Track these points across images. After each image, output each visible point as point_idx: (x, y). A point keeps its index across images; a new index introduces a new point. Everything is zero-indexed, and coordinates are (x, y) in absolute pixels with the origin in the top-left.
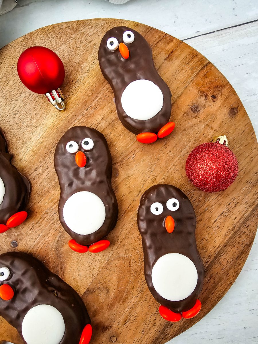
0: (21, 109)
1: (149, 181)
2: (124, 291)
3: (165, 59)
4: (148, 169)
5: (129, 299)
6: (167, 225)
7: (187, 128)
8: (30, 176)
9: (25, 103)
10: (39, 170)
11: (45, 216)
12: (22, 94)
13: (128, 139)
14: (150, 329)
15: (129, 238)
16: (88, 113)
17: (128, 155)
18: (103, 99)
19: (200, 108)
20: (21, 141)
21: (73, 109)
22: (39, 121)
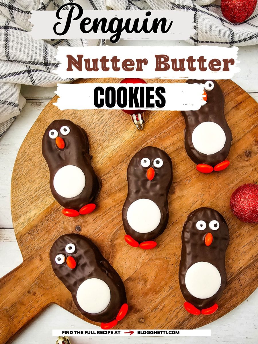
0: (106, 121)
1: (198, 203)
2: (158, 285)
3: (233, 108)
4: (199, 193)
5: (161, 293)
6: (207, 240)
7: (238, 168)
8: (102, 177)
9: (111, 116)
10: (111, 173)
11: (108, 212)
13: (188, 165)
14: (172, 319)
15: (171, 245)
16: (161, 137)
17: (185, 179)
18: (175, 128)
19: (252, 154)
20: (101, 147)
21: (148, 131)
22: (119, 134)
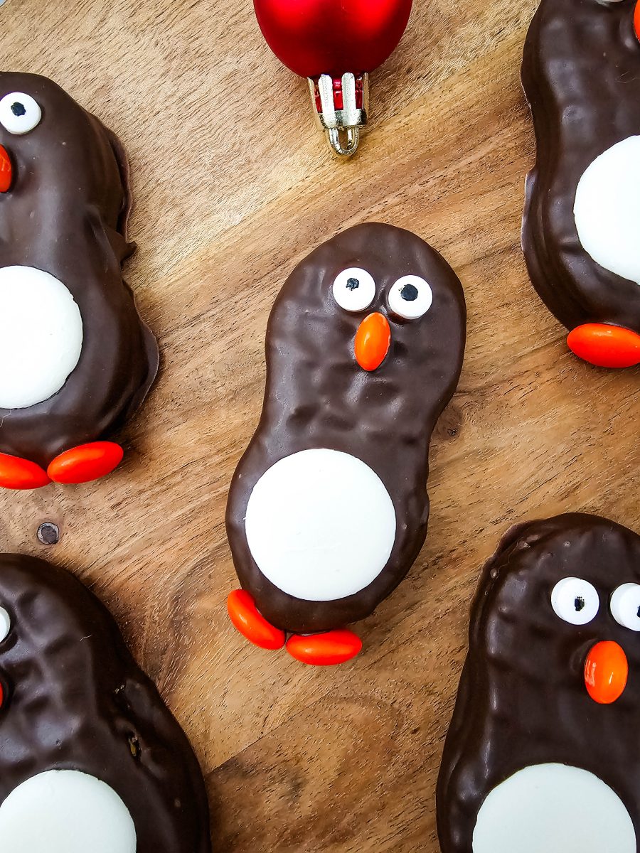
0: (208, 108)
1: (551, 489)
2: (349, 807)
4: (561, 448)
5: (357, 840)
8: (166, 335)
9: (229, 90)
10: (203, 325)
11: (173, 481)
12: (228, 59)
13: (528, 327)
15: (420, 649)
16: (426, 195)
17: (510, 380)
18: (491, 164)
20: (177, 211)
21: (378, 164)
22: (255, 166)
